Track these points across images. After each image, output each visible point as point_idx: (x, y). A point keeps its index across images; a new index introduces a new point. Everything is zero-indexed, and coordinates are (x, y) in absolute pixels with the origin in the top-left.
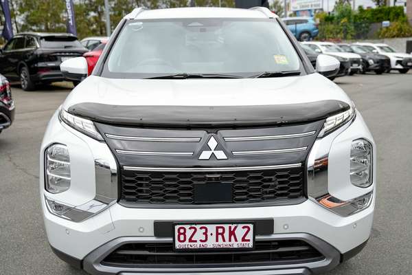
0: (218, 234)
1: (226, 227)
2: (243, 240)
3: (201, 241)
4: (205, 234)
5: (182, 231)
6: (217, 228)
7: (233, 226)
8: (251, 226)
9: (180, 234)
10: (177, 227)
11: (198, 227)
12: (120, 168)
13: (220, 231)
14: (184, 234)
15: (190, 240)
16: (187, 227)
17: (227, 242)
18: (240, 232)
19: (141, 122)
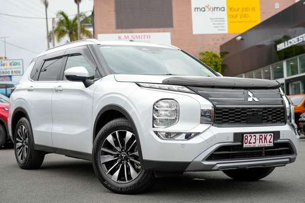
0: (260, 139)
1: (263, 134)
2: (270, 142)
3: (254, 143)
4: (255, 139)
5: (246, 137)
6: (260, 135)
7: (266, 134)
8: (272, 134)
9: (246, 139)
10: (245, 135)
11: (253, 135)
12: (214, 107)
13: (261, 137)
14: (247, 139)
15: (250, 143)
16: (248, 135)
17: (263, 144)
18: (268, 138)
19: (213, 85)
